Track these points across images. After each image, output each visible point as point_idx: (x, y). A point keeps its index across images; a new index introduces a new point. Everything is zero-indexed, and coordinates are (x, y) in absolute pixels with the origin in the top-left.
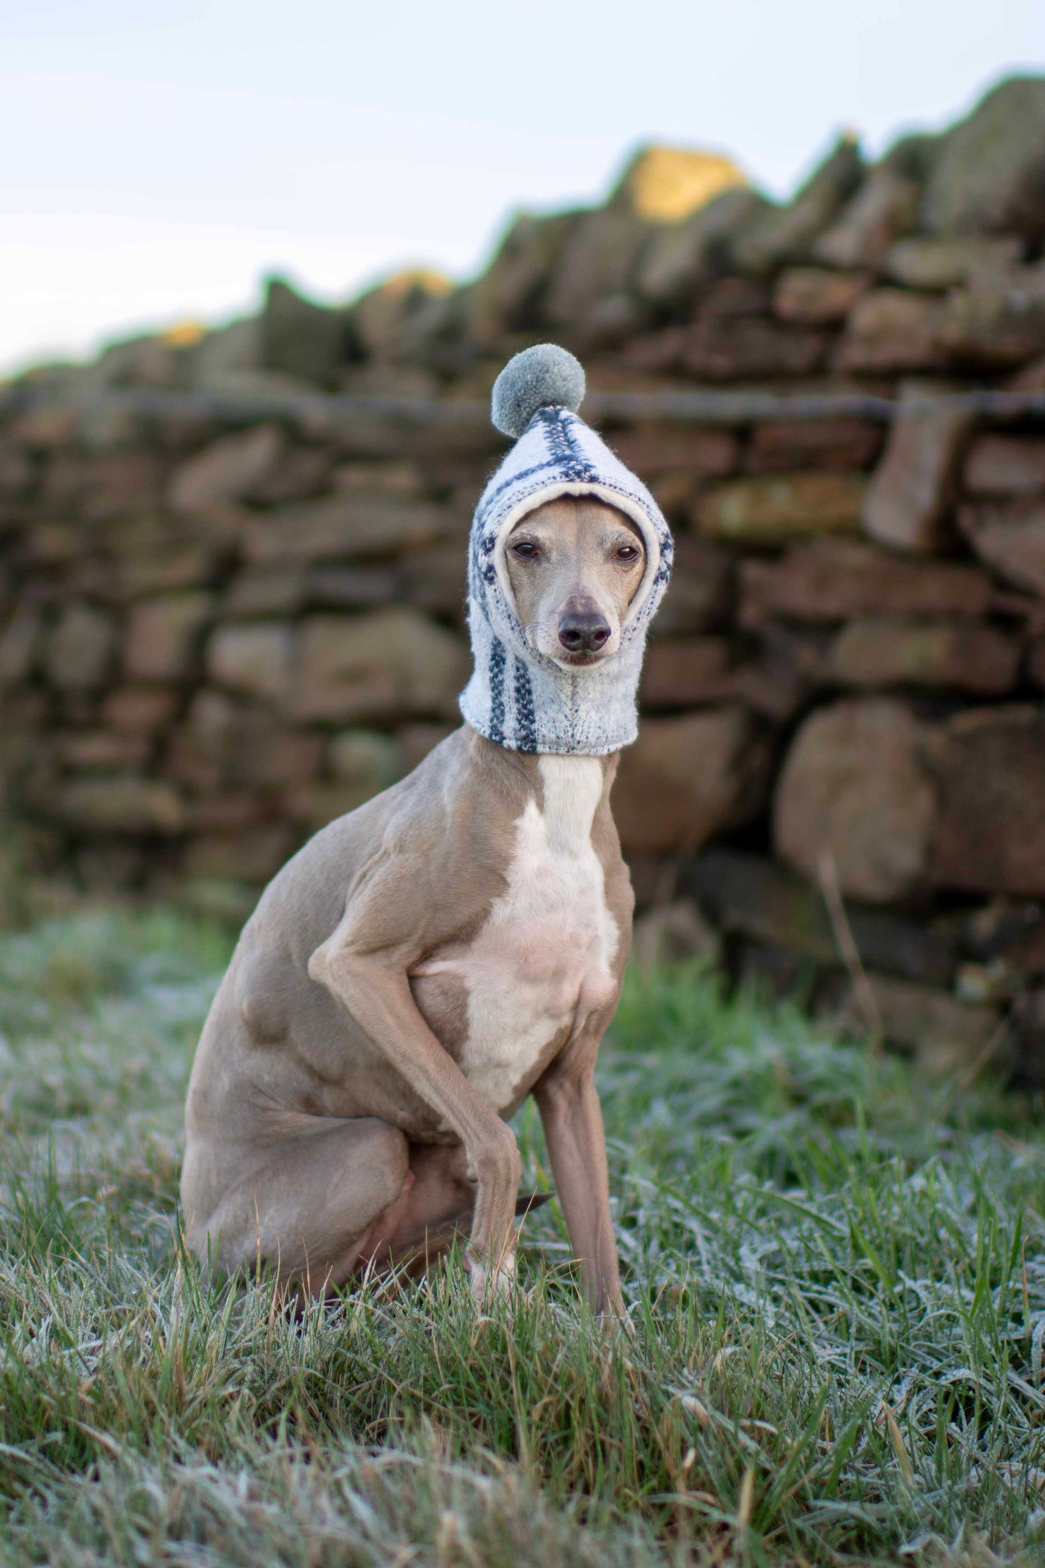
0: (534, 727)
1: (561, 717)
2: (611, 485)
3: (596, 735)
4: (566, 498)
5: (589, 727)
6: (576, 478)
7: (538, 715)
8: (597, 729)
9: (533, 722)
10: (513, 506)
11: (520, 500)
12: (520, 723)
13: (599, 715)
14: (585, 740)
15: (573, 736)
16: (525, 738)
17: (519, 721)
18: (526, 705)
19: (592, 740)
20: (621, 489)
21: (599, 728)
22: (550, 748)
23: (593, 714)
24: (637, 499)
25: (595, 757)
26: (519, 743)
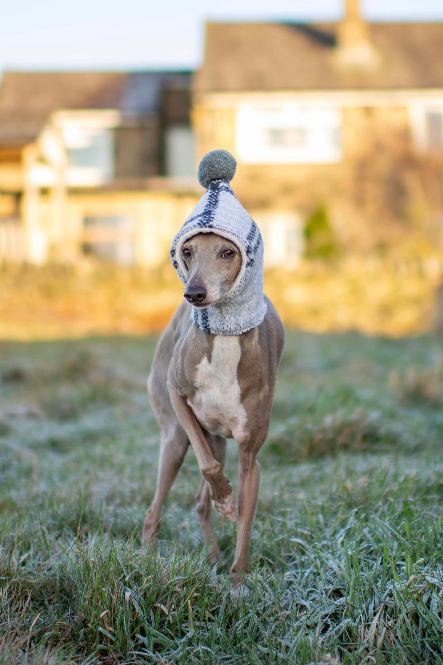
0: (208, 323)
1: (218, 320)
2: (219, 229)
3: (235, 327)
4: (200, 234)
5: (231, 324)
6: (203, 226)
7: (209, 319)
8: (235, 325)
9: (207, 321)
10: (180, 237)
11: (183, 235)
12: (203, 321)
13: (236, 318)
14: (229, 330)
15: (224, 328)
16: (206, 327)
17: (203, 320)
18: (205, 314)
19: (233, 329)
20: (224, 230)
21: (236, 324)
22: (216, 332)
23: (232, 318)
24: (232, 234)
25: (236, 335)
26: (204, 329)
